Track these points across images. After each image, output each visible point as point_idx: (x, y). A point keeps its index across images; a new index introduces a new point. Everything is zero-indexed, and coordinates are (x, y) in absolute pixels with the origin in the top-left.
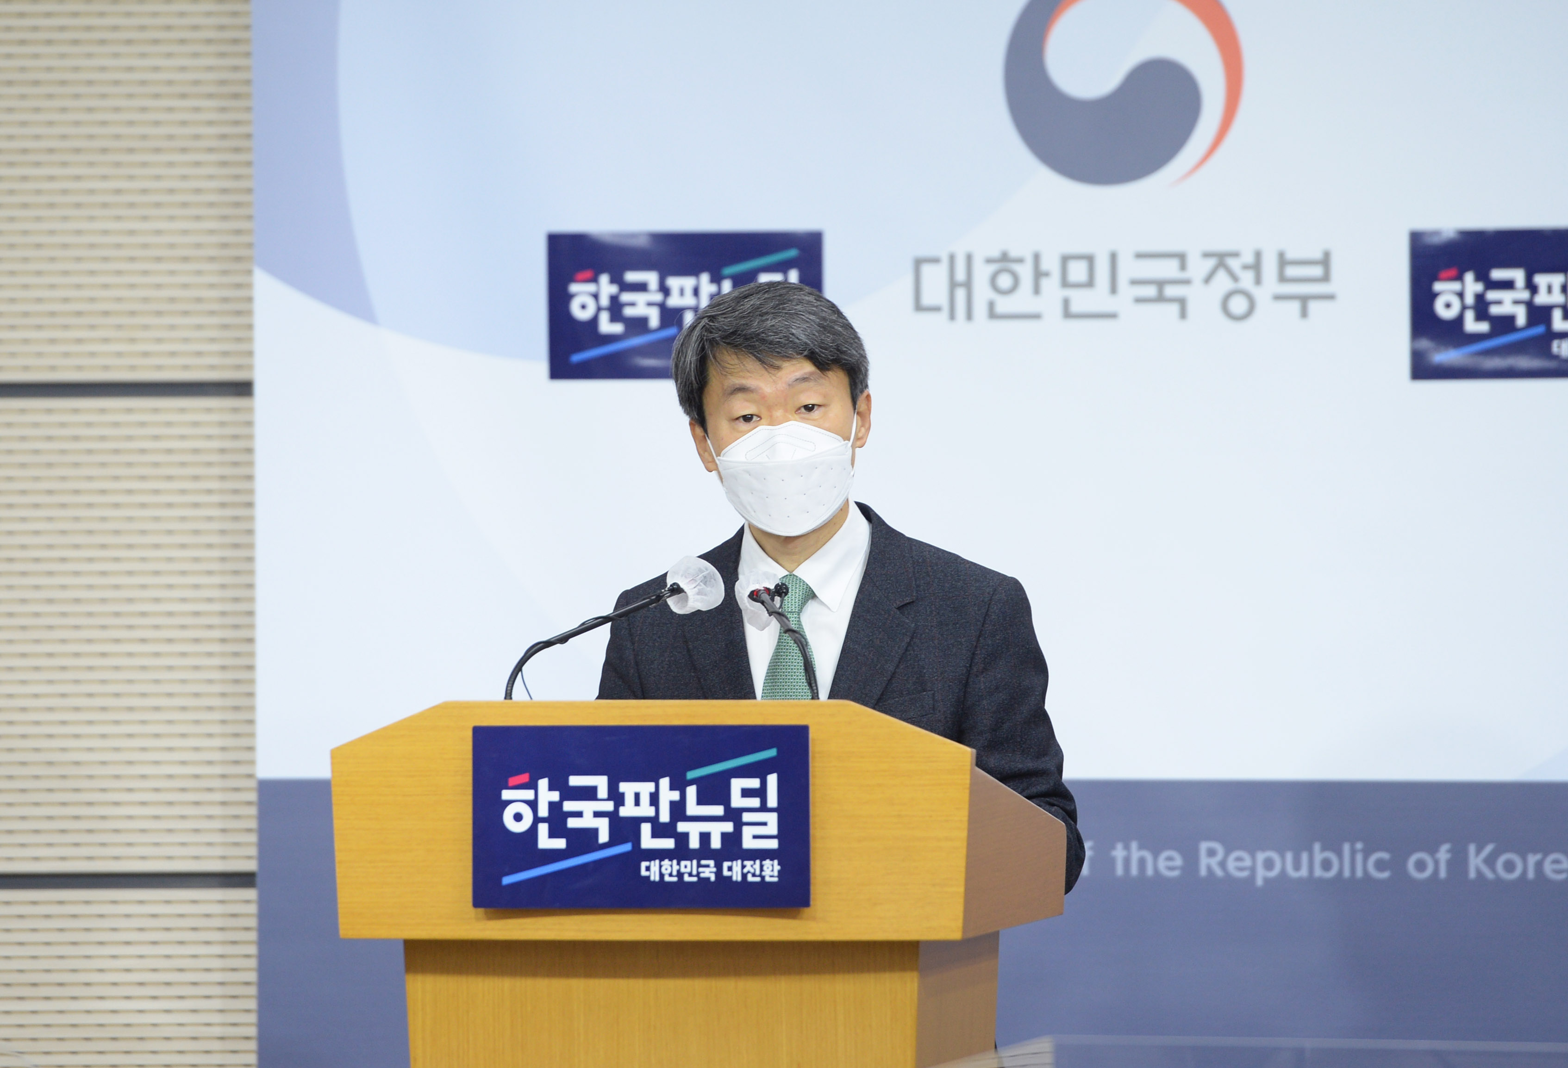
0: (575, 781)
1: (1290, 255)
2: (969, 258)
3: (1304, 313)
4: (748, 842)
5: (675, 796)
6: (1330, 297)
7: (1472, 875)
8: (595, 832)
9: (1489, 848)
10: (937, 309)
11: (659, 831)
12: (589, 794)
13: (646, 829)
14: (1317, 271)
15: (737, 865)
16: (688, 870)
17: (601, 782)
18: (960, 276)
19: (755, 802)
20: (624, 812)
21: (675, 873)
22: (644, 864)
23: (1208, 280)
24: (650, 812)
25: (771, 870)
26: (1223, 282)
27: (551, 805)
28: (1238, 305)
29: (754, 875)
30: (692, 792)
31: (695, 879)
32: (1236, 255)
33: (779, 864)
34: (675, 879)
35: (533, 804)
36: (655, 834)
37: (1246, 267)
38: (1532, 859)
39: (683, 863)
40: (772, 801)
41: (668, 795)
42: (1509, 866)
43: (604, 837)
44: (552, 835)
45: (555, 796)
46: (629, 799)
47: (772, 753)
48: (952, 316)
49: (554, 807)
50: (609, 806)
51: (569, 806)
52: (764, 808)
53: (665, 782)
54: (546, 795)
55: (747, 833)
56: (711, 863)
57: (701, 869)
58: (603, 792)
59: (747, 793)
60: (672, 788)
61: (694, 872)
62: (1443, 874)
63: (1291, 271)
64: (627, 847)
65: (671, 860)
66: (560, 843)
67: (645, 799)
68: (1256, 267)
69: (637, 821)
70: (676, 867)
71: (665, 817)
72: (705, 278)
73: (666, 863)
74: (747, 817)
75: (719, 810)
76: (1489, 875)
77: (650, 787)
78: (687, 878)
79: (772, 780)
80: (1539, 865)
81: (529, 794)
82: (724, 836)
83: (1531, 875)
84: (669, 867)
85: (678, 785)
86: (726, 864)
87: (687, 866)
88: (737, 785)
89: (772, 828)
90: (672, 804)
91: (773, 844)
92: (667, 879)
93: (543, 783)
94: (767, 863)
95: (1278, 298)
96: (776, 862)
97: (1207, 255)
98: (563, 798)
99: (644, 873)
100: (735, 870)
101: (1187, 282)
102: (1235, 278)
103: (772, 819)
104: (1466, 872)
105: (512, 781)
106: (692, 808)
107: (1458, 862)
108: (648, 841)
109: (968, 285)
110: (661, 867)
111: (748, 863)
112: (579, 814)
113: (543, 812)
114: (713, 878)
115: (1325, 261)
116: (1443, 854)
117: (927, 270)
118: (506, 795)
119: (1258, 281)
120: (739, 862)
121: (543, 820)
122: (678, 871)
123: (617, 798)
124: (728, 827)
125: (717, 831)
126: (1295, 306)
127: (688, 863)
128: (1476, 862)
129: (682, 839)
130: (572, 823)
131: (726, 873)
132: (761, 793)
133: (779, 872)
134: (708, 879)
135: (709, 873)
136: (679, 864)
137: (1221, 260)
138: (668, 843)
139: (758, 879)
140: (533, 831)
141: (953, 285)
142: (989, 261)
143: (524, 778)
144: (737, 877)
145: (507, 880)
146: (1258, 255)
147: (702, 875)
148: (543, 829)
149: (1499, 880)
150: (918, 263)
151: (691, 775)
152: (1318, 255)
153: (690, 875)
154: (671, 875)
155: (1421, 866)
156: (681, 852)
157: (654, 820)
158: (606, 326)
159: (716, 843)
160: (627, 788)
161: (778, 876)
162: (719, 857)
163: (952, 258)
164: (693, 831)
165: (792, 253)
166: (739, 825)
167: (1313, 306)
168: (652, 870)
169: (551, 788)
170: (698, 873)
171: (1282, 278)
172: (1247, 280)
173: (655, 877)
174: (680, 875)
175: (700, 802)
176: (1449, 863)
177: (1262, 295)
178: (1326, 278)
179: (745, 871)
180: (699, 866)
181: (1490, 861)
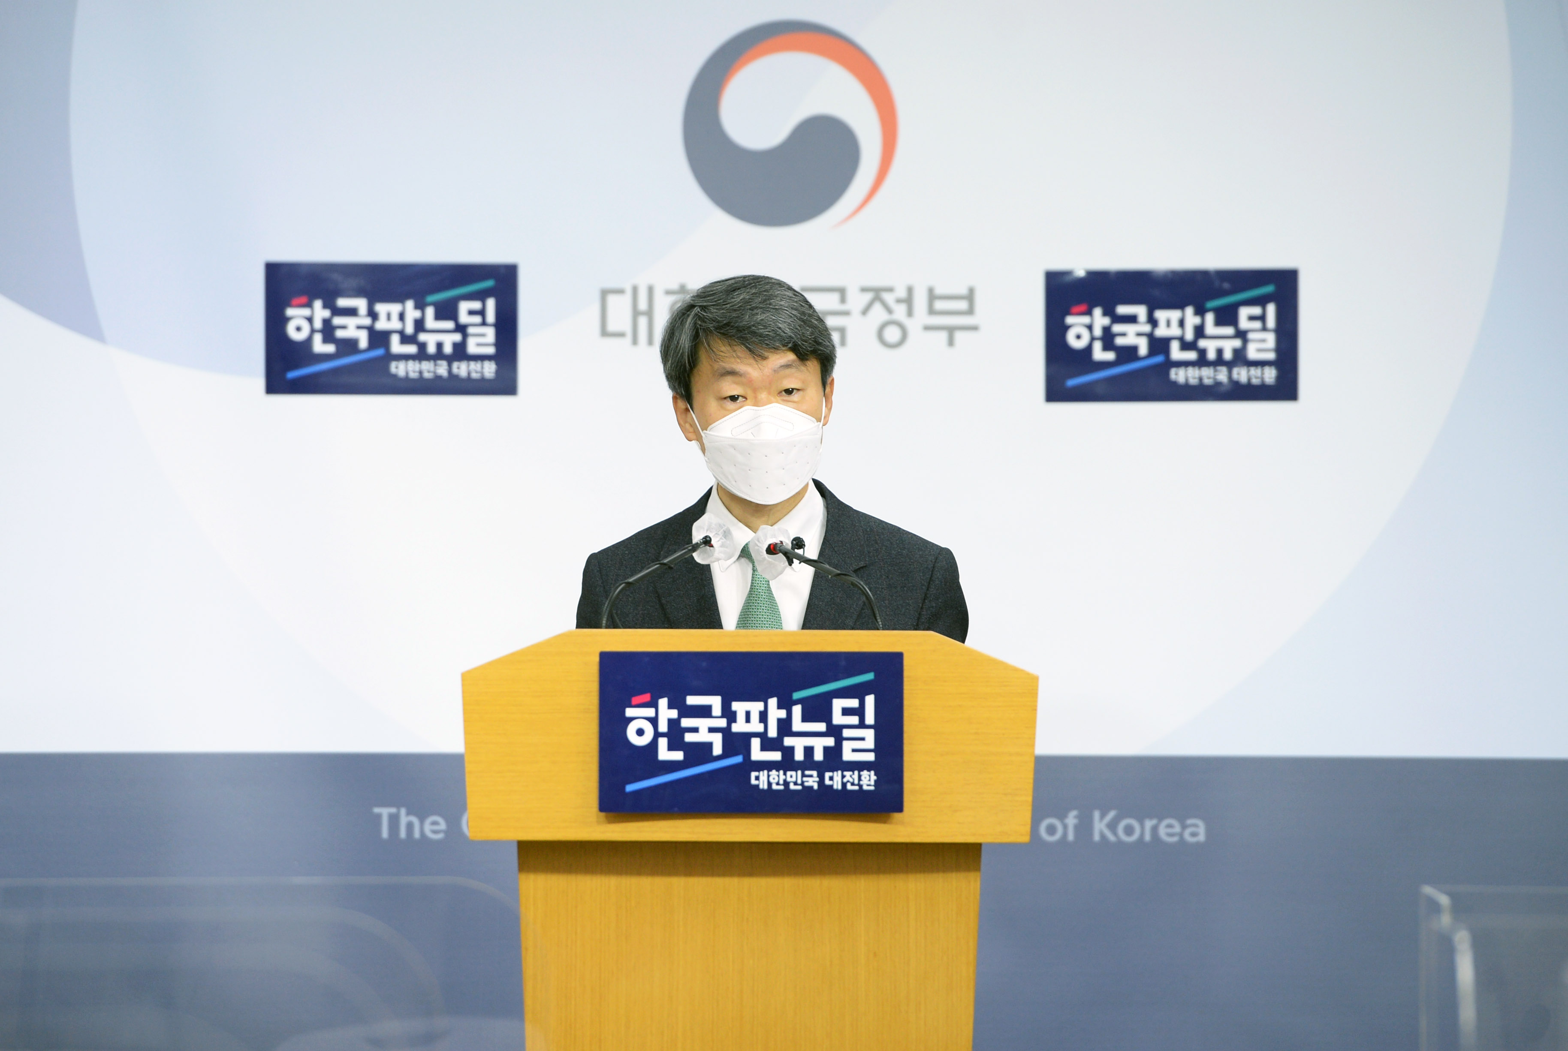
0: (692, 700)
1: (938, 291)
2: (651, 290)
3: (951, 342)
4: (848, 755)
5: (783, 714)
6: (974, 328)
7: (1097, 837)
8: (709, 746)
9: (1112, 814)
10: (621, 335)
11: (768, 744)
12: (704, 712)
13: (756, 743)
14: (963, 305)
15: (837, 776)
16: (794, 779)
17: (715, 702)
18: (643, 305)
19: (854, 720)
20: (736, 728)
21: (781, 782)
22: (754, 774)
23: (865, 312)
24: (760, 728)
25: (868, 780)
26: (878, 314)
27: (671, 722)
28: (892, 335)
29: (853, 784)
30: (797, 710)
31: (799, 788)
32: (890, 290)
33: (875, 775)
34: (782, 787)
35: (654, 721)
36: (764, 748)
37: (899, 301)
38: (1149, 824)
39: (789, 773)
40: (870, 719)
41: (775, 713)
42: (1129, 830)
43: (717, 750)
44: (671, 748)
45: (674, 714)
46: (741, 717)
47: (870, 676)
48: (635, 341)
49: (673, 724)
50: (722, 723)
51: (686, 722)
52: (862, 725)
53: (773, 702)
54: (666, 713)
55: (847, 746)
56: (815, 773)
57: (805, 779)
58: (717, 710)
59: (846, 712)
60: (780, 707)
61: (799, 782)
62: (1071, 837)
63: (939, 305)
64: (738, 759)
65: (778, 770)
66: (678, 756)
67: (755, 717)
68: (908, 301)
69: (748, 736)
70: (782, 777)
71: (773, 733)
72: (410, 304)
73: (774, 773)
74: (846, 733)
75: (821, 727)
76: (1111, 838)
77: (760, 706)
78: (792, 787)
79: (870, 700)
80: (1155, 829)
81: (650, 712)
82: (826, 749)
83: (1148, 837)
84: (776, 778)
85: (786, 704)
86: (828, 775)
87: (793, 776)
88: (838, 704)
89: (870, 743)
90: (780, 721)
91: (870, 757)
92: (775, 787)
93: (663, 702)
94: (865, 773)
95: (927, 328)
96: (872, 773)
97: (864, 290)
98: (682, 715)
99: (753, 782)
100: (836, 780)
101: (846, 313)
102: (889, 311)
103: (869, 735)
104: (1091, 834)
105: (635, 700)
106: (798, 725)
107: (1084, 827)
108: (757, 754)
109: (649, 314)
110: (769, 776)
111: (848, 774)
112: (695, 730)
113: (663, 727)
114: (816, 787)
115: (970, 297)
116: (1072, 820)
117: (612, 299)
118: (630, 712)
119: (910, 313)
120: (840, 772)
121: (663, 735)
122: (785, 781)
123: (730, 715)
124: (830, 742)
125: (820, 745)
126: (943, 336)
127: (793, 773)
128: (1099, 826)
129: (789, 752)
130: (689, 738)
131: (827, 782)
132: (860, 712)
133: (875, 781)
134: (812, 787)
135: (812, 782)
136: (785, 774)
137: (877, 294)
138: (776, 756)
139: (856, 788)
140: (654, 744)
141: (636, 313)
142: (668, 292)
143: (647, 697)
144: (837, 785)
145: (630, 788)
146: (910, 290)
147: (806, 784)
148: (663, 742)
149: (1120, 842)
150: (605, 294)
151: (796, 696)
152: (964, 291)
153: (796, 783)
154: (778, 784)
155: (1051, 830)
156: (788, 763)
157: (763, 736)
158: (320, 346)
159: (819, 756)
160: (739, 707)
161: (875, 786)
162: (821, 768)
163: (635, 290)
164: (798, 745)
165: (489, 283)
166: (839, 740)
167: (959, 336)
168: (761, 780)
169: (670, 706)
170: (803, 782)
171: (932, 311)
172: (900, 312)
173: (763, 785)
174: (786, 783)
175: (805, 719)
176: (1076, 827)
177: (914, 326)
178: (970, 311)
179: (845, 780)
180: (803, 775)
181: (1112, 826)
